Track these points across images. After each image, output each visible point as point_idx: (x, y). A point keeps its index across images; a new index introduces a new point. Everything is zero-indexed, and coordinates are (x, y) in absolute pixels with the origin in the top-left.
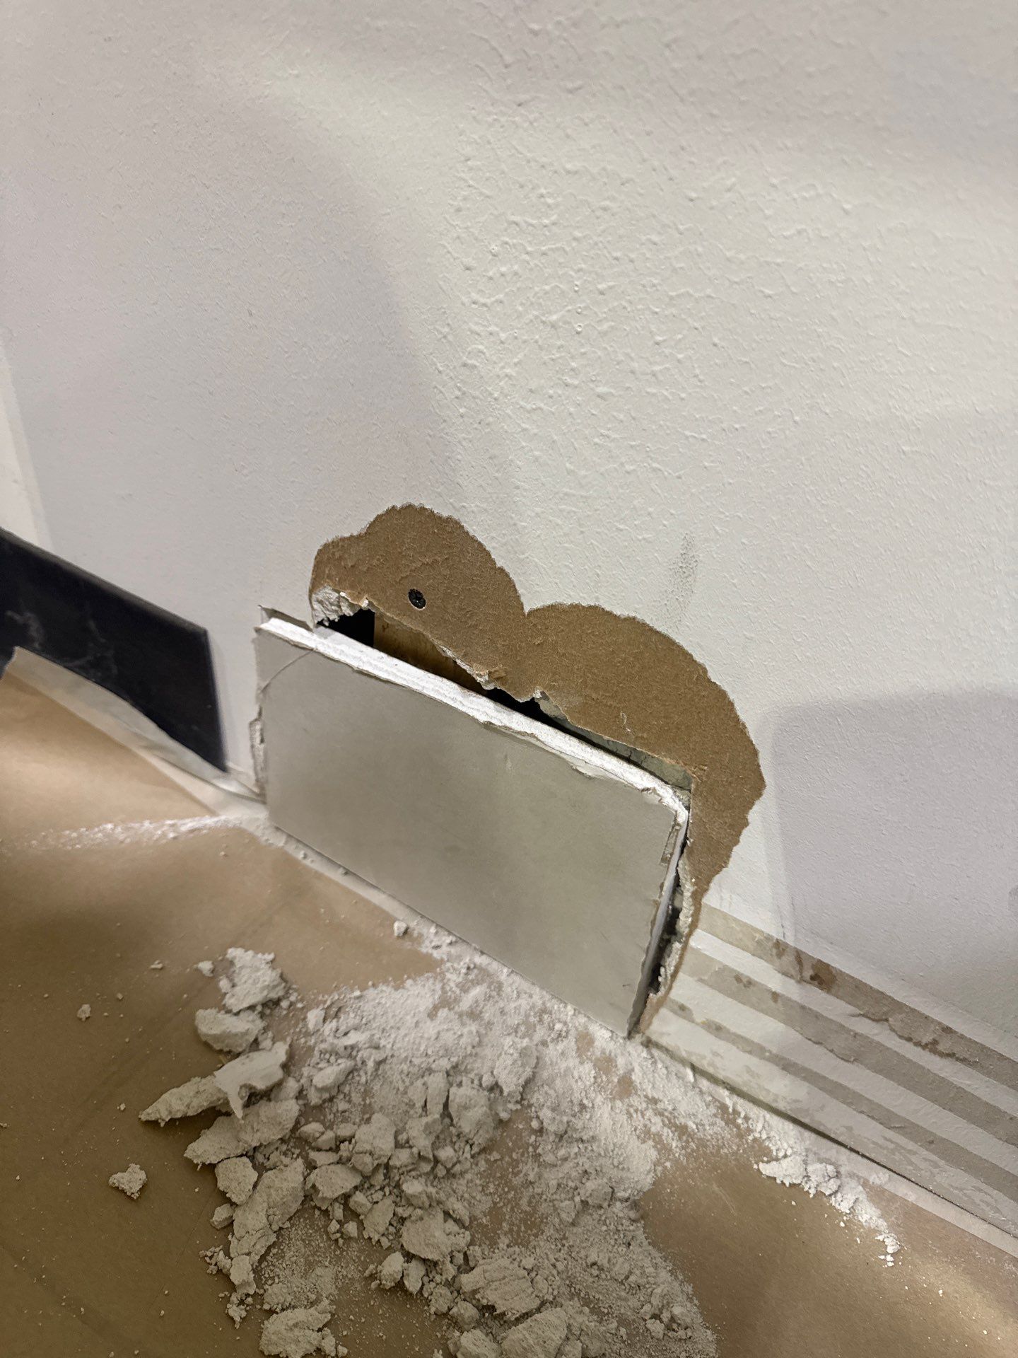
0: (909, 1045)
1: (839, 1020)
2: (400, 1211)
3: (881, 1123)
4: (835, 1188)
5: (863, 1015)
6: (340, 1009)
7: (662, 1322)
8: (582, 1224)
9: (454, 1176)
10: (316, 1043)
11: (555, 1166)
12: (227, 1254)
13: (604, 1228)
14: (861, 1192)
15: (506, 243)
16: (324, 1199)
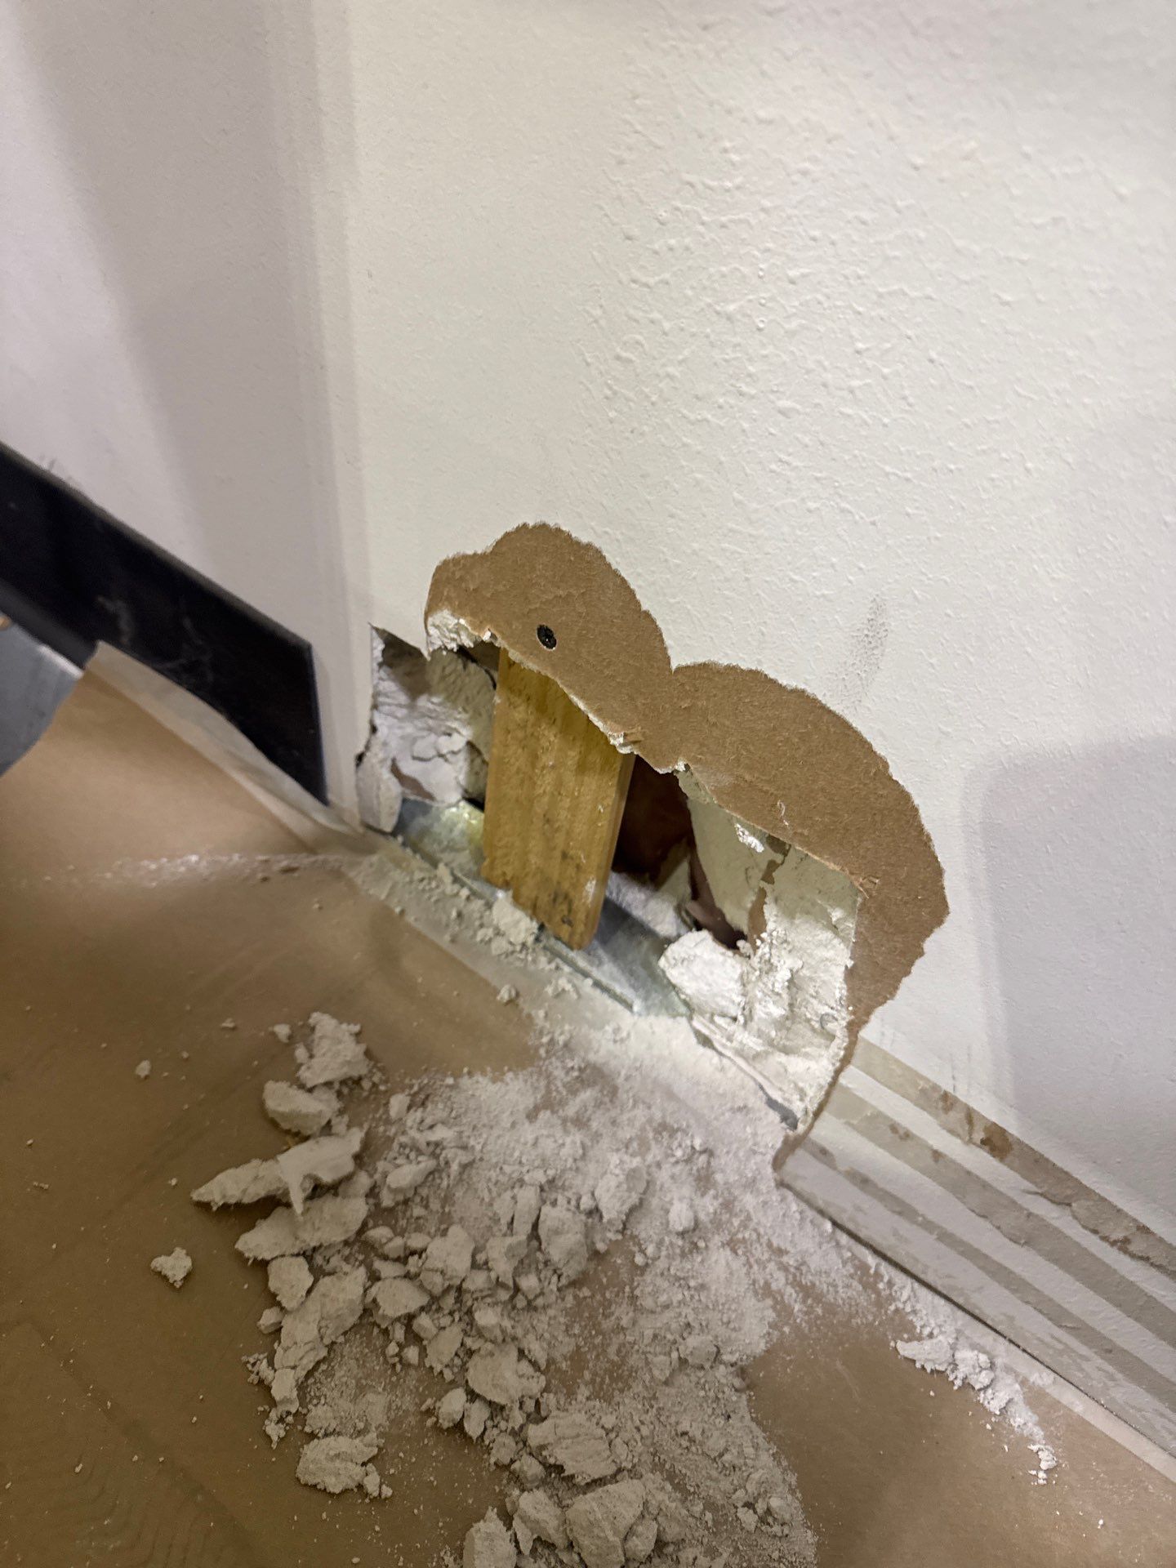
0: (1095, 1238)
1: (1011, 1194)
2: (469, 1342)
3: (1050, 1319)
4: (987, 1382)
5: (1041, 1195)
6: (427, 1097)
7: (755, 1512)
8: (677, 1383)
9: (535, 1309)
10: (396, 1134)
11: (653, 1312)
12: (271, 1363)
13: (702, 1393)
14: (1017, 1391)
15: (677, 209)
16: (384, 1317)
